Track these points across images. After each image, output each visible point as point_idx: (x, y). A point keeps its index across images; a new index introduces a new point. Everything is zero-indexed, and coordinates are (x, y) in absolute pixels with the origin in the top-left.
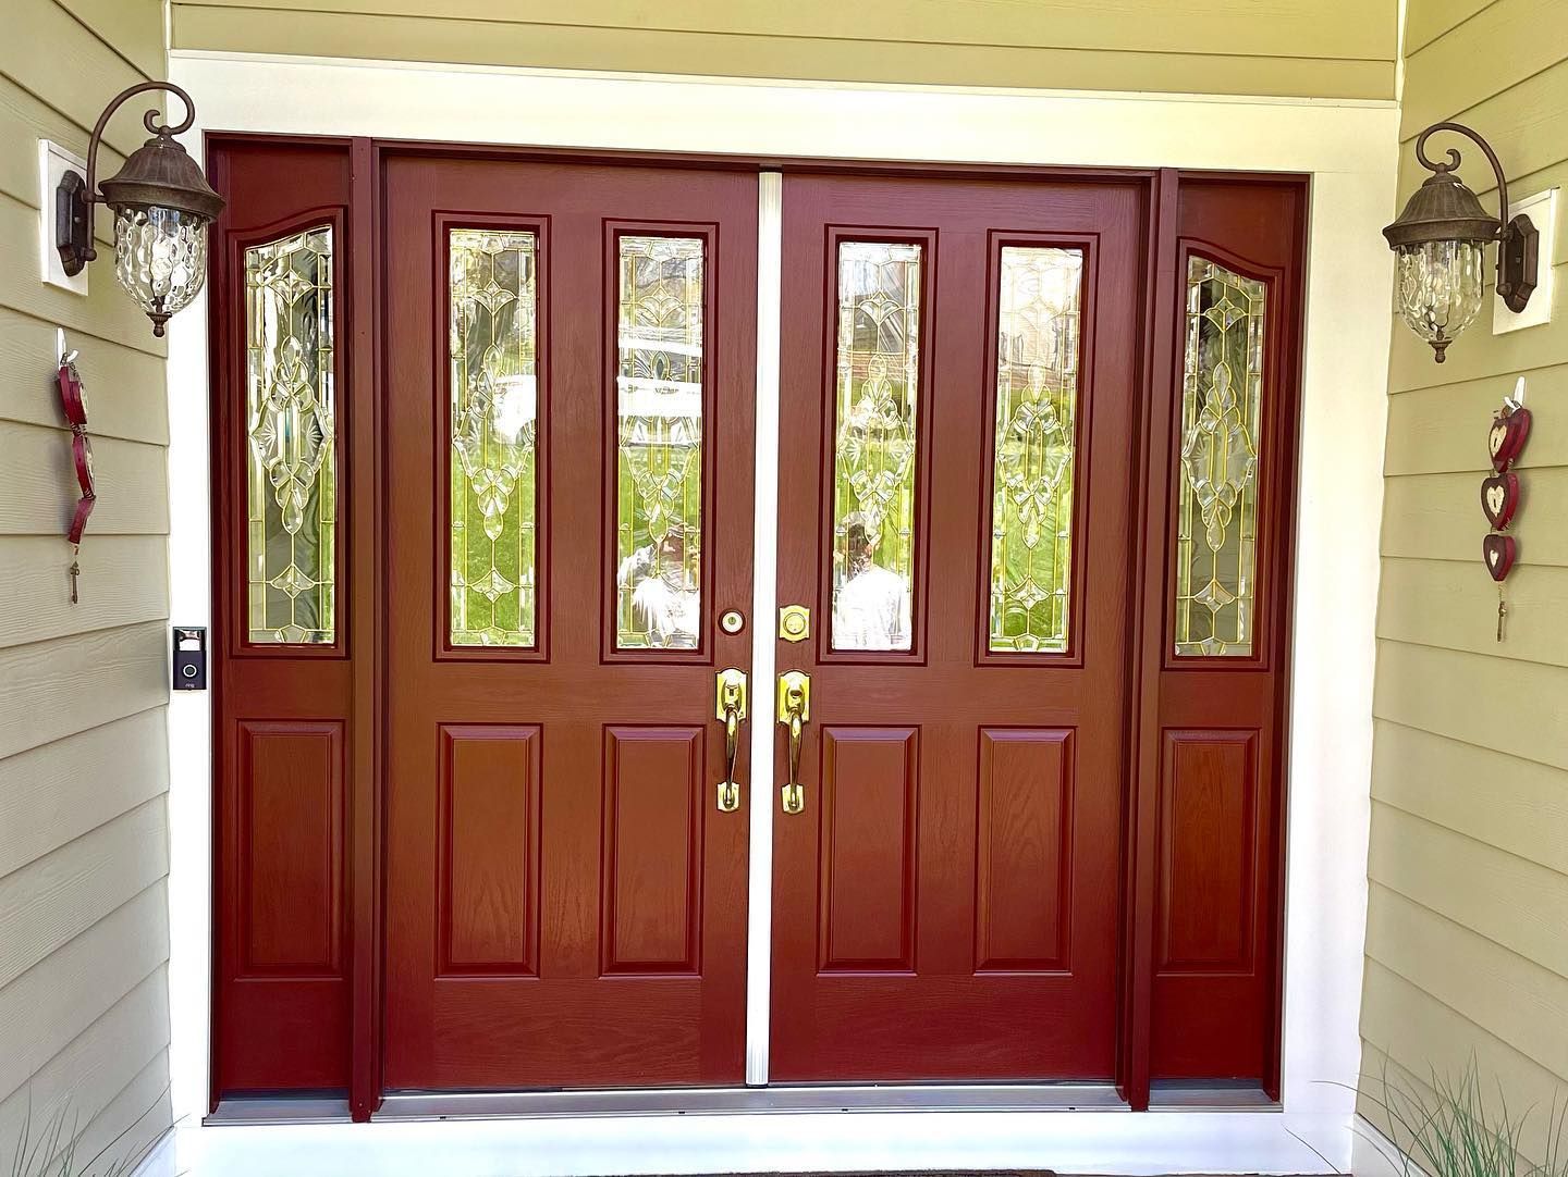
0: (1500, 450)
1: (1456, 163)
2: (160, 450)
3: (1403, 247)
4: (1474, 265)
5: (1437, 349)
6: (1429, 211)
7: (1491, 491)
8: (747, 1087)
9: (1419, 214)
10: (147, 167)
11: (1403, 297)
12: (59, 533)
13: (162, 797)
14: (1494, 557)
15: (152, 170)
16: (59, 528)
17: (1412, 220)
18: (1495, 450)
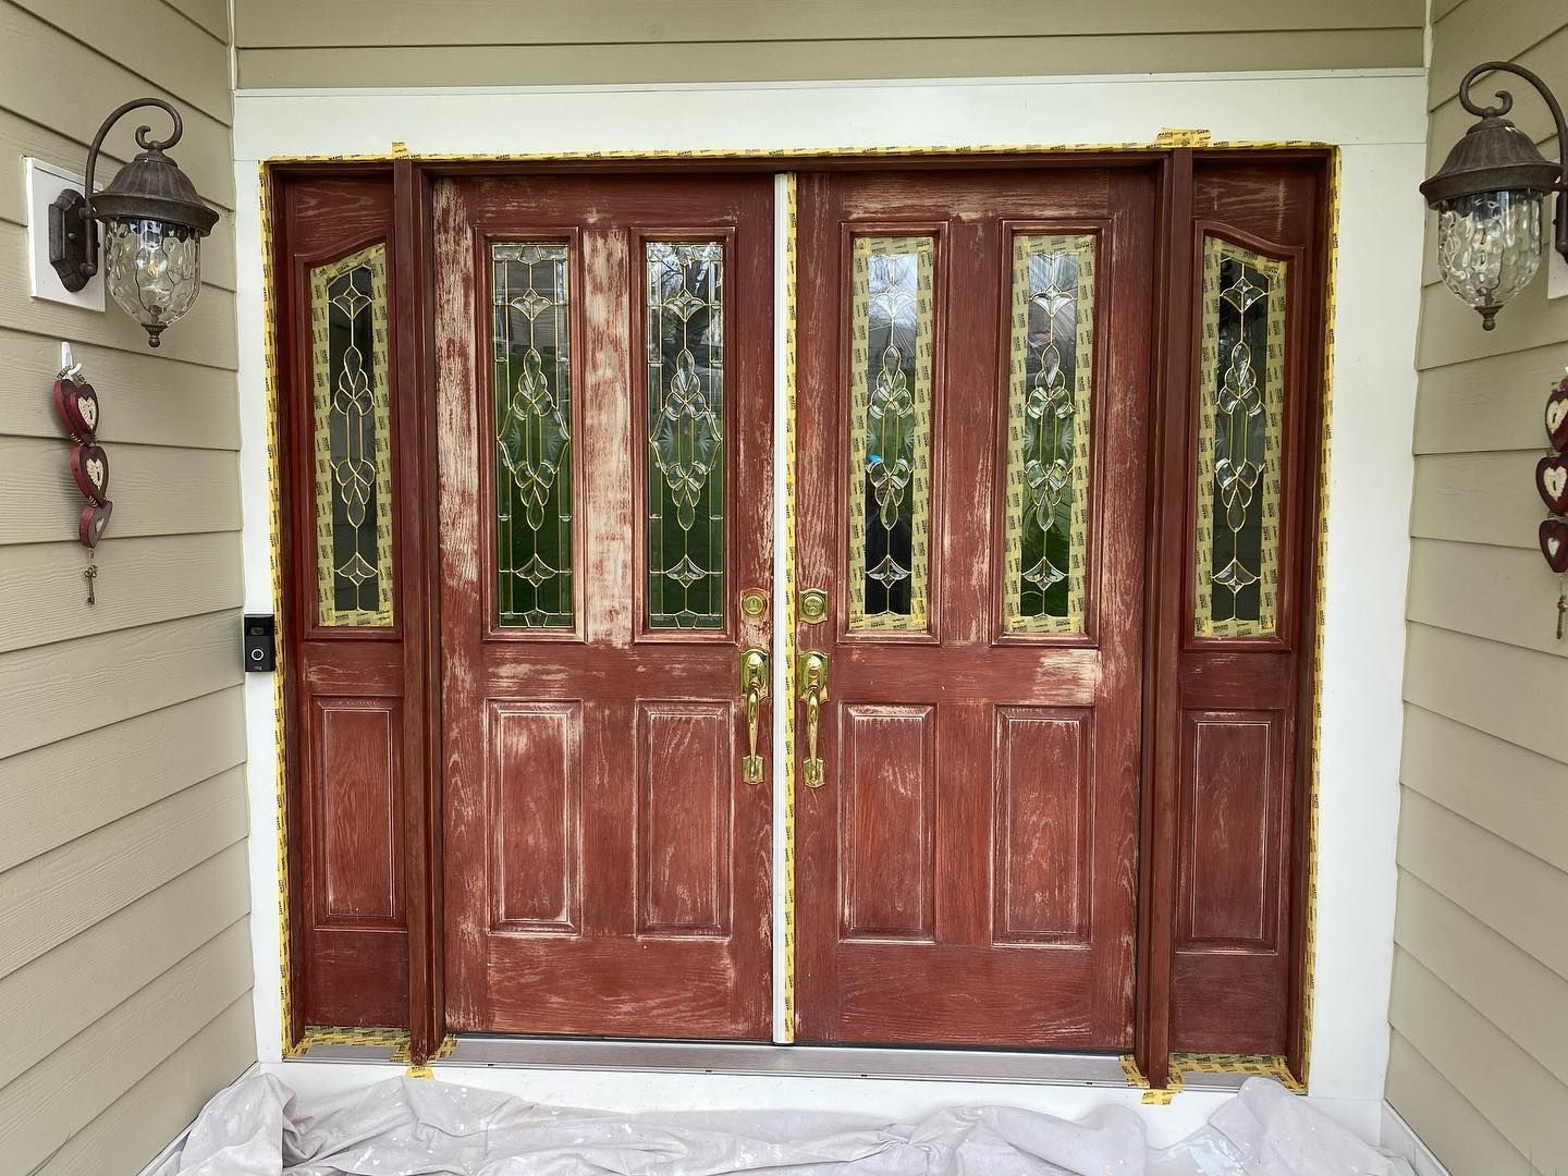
0: (1561, 426)
1: (1508, 102)
2: (231, 455)
3: (1444, 203)
4: (1531, 218)
5: (1485, 316)
6: (1476, 160)
7: (1549, 472)
8: (774, 1045)
9: (1464, 163)
10: (129, 180)
11: (1442, 259)
12: (72, 538)
13: (239, 769)
14: (1554, 546)
15: (132, 183)
16: (69, 534)
17: (1455, 171)
18: (1554, 427)
